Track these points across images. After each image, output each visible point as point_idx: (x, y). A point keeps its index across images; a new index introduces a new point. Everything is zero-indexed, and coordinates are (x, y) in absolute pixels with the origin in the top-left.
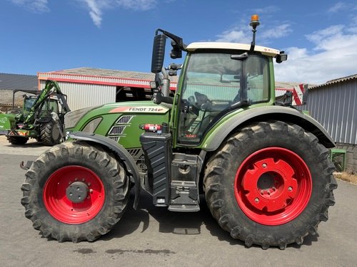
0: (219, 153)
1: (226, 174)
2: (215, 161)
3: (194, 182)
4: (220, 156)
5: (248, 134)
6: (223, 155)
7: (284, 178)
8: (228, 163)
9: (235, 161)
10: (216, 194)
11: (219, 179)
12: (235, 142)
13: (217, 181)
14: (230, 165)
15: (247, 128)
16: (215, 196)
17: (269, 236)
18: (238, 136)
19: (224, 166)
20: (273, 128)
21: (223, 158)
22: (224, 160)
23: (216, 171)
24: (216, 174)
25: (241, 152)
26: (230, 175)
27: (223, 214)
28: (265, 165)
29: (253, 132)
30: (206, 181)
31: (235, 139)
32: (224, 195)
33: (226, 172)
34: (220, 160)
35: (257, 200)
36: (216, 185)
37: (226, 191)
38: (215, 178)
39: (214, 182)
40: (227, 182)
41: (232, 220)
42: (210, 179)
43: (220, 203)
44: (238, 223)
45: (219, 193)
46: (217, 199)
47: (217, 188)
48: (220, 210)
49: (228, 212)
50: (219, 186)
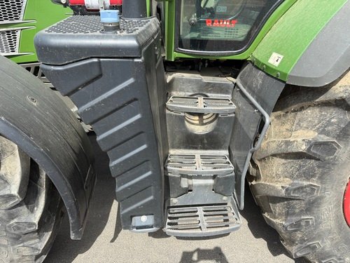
1: (344, 157)
2: (311, 114)
4: (340, 104)
11: (318, 171)
13: (308, 175)
16: (291, 207)
19: (346, 134)
22: (348, 117)
23: (314, 151)
27: (303, 241)
33: (344, 152)
34: (334, 116)
36: (306, 187)
37: (328, 196)
38: (304, 166)
39: (299, 177)
40: (339, 175)
41: (323, 249)
42: (284, 164)
43: (303, 223)
44: (336, 252)
45: (306, 204)
46: (297, 215)
47: (304, 193)
48: (299, 235)
49: (319, 236)
50: (313, 190)
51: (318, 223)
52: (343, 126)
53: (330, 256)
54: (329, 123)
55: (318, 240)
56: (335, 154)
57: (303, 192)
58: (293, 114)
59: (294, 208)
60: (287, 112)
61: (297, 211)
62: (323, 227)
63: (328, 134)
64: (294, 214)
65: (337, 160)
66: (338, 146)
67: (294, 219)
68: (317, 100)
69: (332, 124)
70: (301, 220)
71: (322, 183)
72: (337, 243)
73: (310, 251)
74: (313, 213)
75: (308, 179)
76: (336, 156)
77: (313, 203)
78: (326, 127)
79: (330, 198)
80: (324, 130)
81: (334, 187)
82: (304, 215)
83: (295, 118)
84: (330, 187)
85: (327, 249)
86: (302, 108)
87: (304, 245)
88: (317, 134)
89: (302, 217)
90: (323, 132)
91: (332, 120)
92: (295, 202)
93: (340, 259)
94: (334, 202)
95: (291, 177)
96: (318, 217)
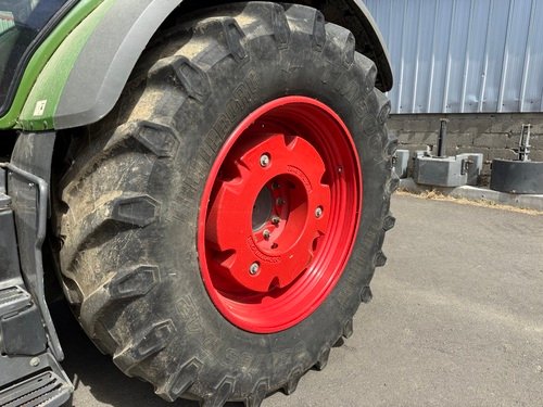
0: (123, 130)
1: (169, 217)
2: (109, 170)
3: (16, 281)
4: (132, 145)
5: (225, 43)
6: (144, 137)
7: (307, 188)
8: (169, 171)
9: (191, 158)
10: (141, 308)
11: (143, 244)
12: (184, 74)
13: (133, 255)
14: (177, 178)
15: (221, 18)
16: (132, 317)
17: (301, 356)
18: (191, 50)
19: (157, 184)
20: (292, 27)
21: (144, 150)
22: (150, 161)
23: (125, 215)
24: (126, 226)
25: (209, 118)
26: (182, 217)
27: (173, 365)
28: (265, 159)
29: (241, 34)
30: (74, 265)
31: (184, 62)
32: (169, 298)
33: (167, 210)
34: (133, 164)
35: (255, 267)
36: (136, 273)
37: (176, 280)
38: (123, 244)
39: (123, 262)
40: (176, 244)
41: (206, 367)
42: (99, 253)
43: (159, 335)
44: (225, 365)
45: (149, 301)
46: (146, 325)
47: (139, 285)
48: (163, 358)
49: (192, 348)
50: (149, 274)
51: (181, 327)
52: (148, 174)
53: (221, 375)
54: (131, 175)
55: (192, 354)
56: (156, 214)
57: (136, 282)
58: (88, 179)
59: (137, 315)
60: (81, 180)
61: (143, 318)
62: (190, 331)
63: (135, 189)
64: (141, 326)
65: (162, 223)
66: (155, 202)
67: (144, 333)
68: (106, 148)
69: (135, 174)
70: (153, 331)
71: (157, 261)
72: (221, 350)
73: (191, 379)
74: (168, 314)
75: (136, 261)
76: (158, 217)
77: (158, 296)
78: (128, 180)
79: (180, 282)
80: (128, 185)
81: (178, 263)
82: (155, 320)
83: (91, 182)
84: (172, 265)
85: (212, 364)
86: (96, 167)
87: (177, 373)
88: (121, 192)
89: (154, 325)
90: (127, 187)
91: (134, 169)
92: (134, 304)
93: (235, 373)
94: (189, 287)
95: (114, 268)
96: (177, 317)
